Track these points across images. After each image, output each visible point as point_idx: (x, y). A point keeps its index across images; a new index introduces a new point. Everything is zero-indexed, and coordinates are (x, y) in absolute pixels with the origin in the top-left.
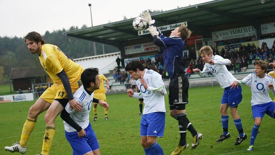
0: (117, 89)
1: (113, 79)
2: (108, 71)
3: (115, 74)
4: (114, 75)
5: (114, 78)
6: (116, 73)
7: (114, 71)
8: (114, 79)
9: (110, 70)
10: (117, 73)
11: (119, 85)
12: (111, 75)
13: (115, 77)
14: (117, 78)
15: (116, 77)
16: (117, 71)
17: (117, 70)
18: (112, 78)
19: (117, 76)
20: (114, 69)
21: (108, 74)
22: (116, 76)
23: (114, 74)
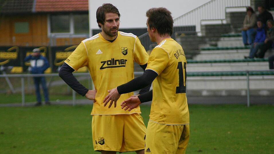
0: (254, 85)
1: (241, 48)
2: (223, 16)
3: (250, 28)
4: (245, 31)
5: (246, 44)
6: (255, 25)
7: (247, 18)
8: (246, 48)
9: (229, 10)
10: (259, 24)
11: (262, 74)
12: (233, 33)
13: (249, 42)
14: (256, 44)
15: (253, 42)
16: (258, 18)
17: (258, 13)
18: (239, 42)
19: (259, 35)
20: (249, 9)
21: (222, 25)
22: (254, 35)
23: (246, 26)
